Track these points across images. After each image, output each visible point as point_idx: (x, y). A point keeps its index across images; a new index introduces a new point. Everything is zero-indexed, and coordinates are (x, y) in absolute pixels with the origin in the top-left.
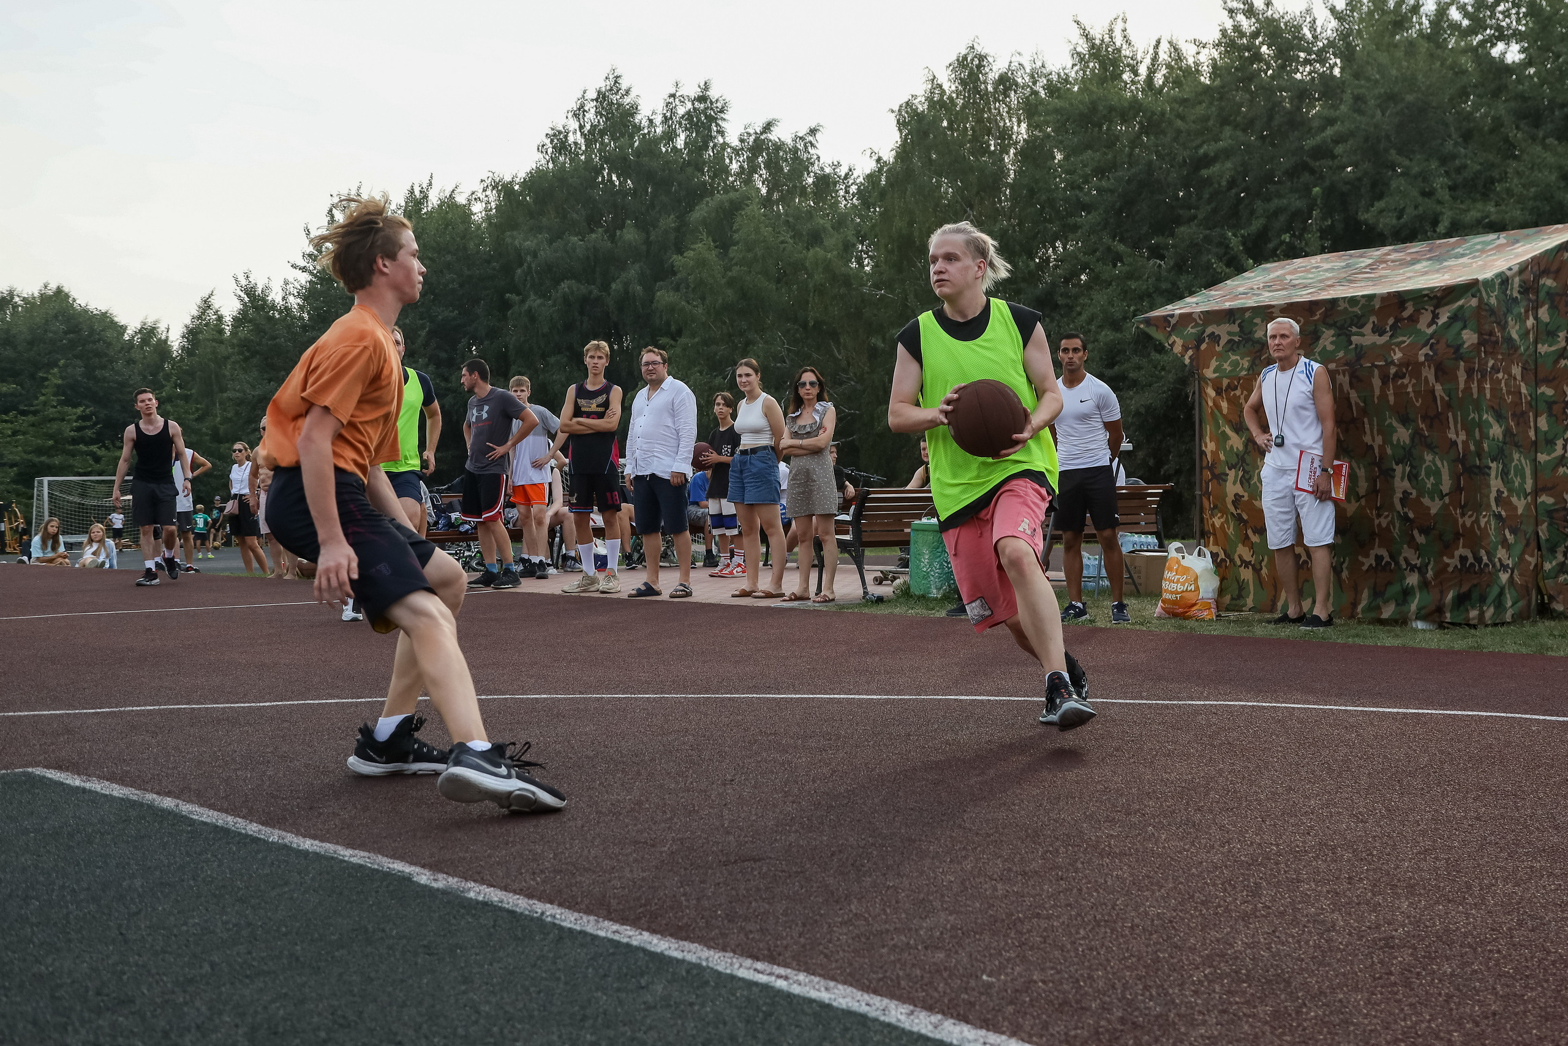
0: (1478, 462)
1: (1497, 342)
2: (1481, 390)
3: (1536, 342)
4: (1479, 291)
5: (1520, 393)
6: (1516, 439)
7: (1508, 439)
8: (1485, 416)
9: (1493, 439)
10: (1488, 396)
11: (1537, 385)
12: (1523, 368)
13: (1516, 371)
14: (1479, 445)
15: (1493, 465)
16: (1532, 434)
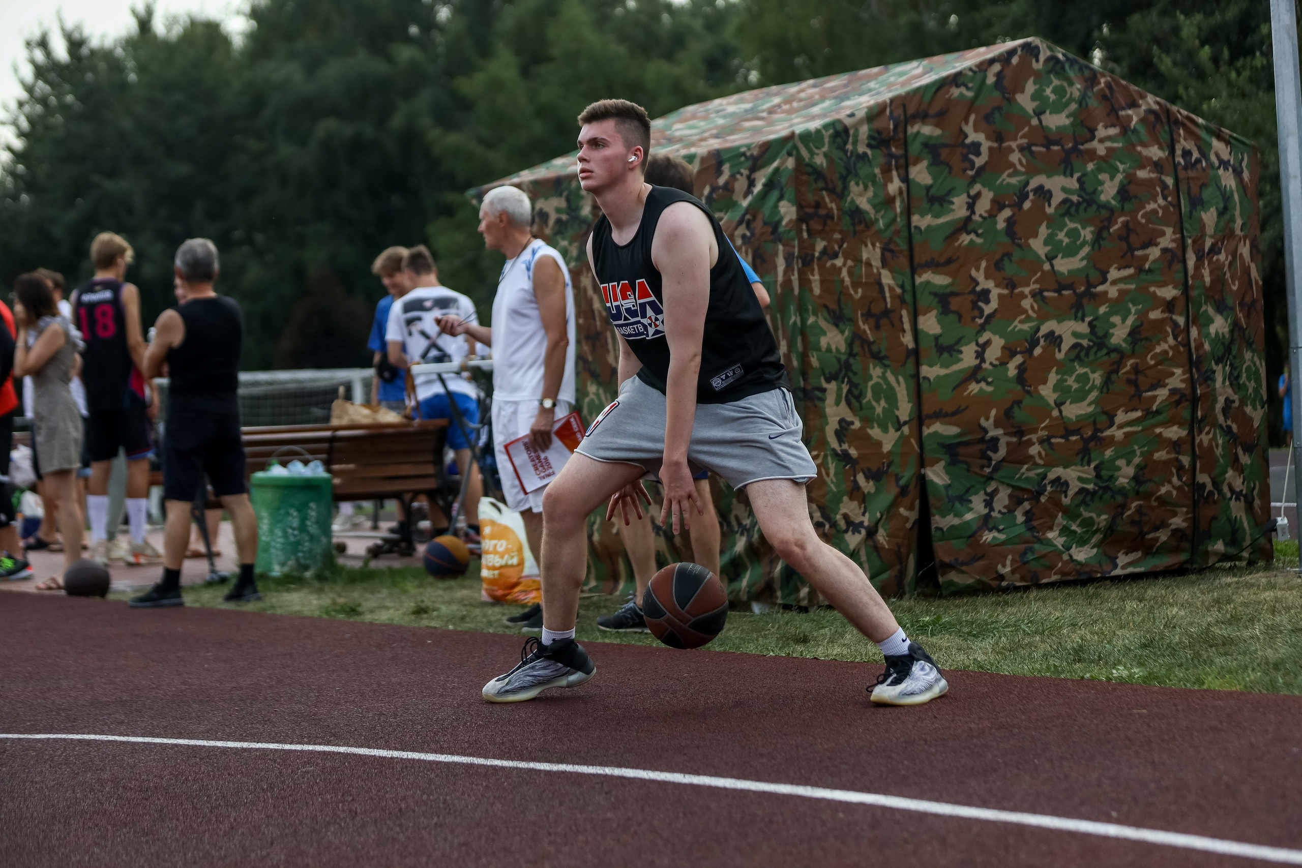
0: (802, 383)
1: (830, 216)
2: (805, 283)
3: (908, 212)
4: (795, 147)
5: (880, 285)
6: (875, 348)
7: (856, 349)
8: (811, 320)
9: (829, 350)
10: (817, 291)
11: (913, 272)
12: (884, 250)
13: (871, 253)
14: (804, 358)
15: (832, 387)
16: (908, 340)
